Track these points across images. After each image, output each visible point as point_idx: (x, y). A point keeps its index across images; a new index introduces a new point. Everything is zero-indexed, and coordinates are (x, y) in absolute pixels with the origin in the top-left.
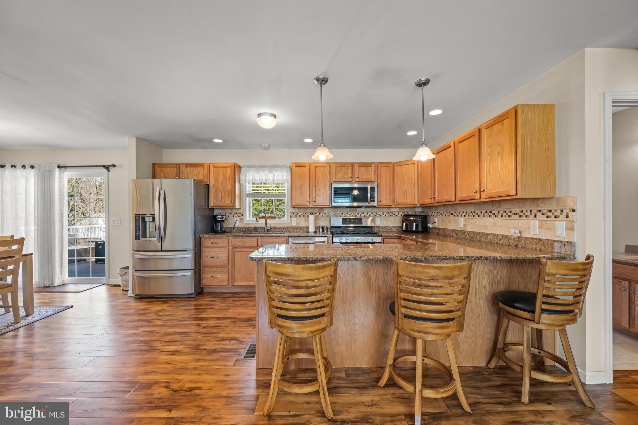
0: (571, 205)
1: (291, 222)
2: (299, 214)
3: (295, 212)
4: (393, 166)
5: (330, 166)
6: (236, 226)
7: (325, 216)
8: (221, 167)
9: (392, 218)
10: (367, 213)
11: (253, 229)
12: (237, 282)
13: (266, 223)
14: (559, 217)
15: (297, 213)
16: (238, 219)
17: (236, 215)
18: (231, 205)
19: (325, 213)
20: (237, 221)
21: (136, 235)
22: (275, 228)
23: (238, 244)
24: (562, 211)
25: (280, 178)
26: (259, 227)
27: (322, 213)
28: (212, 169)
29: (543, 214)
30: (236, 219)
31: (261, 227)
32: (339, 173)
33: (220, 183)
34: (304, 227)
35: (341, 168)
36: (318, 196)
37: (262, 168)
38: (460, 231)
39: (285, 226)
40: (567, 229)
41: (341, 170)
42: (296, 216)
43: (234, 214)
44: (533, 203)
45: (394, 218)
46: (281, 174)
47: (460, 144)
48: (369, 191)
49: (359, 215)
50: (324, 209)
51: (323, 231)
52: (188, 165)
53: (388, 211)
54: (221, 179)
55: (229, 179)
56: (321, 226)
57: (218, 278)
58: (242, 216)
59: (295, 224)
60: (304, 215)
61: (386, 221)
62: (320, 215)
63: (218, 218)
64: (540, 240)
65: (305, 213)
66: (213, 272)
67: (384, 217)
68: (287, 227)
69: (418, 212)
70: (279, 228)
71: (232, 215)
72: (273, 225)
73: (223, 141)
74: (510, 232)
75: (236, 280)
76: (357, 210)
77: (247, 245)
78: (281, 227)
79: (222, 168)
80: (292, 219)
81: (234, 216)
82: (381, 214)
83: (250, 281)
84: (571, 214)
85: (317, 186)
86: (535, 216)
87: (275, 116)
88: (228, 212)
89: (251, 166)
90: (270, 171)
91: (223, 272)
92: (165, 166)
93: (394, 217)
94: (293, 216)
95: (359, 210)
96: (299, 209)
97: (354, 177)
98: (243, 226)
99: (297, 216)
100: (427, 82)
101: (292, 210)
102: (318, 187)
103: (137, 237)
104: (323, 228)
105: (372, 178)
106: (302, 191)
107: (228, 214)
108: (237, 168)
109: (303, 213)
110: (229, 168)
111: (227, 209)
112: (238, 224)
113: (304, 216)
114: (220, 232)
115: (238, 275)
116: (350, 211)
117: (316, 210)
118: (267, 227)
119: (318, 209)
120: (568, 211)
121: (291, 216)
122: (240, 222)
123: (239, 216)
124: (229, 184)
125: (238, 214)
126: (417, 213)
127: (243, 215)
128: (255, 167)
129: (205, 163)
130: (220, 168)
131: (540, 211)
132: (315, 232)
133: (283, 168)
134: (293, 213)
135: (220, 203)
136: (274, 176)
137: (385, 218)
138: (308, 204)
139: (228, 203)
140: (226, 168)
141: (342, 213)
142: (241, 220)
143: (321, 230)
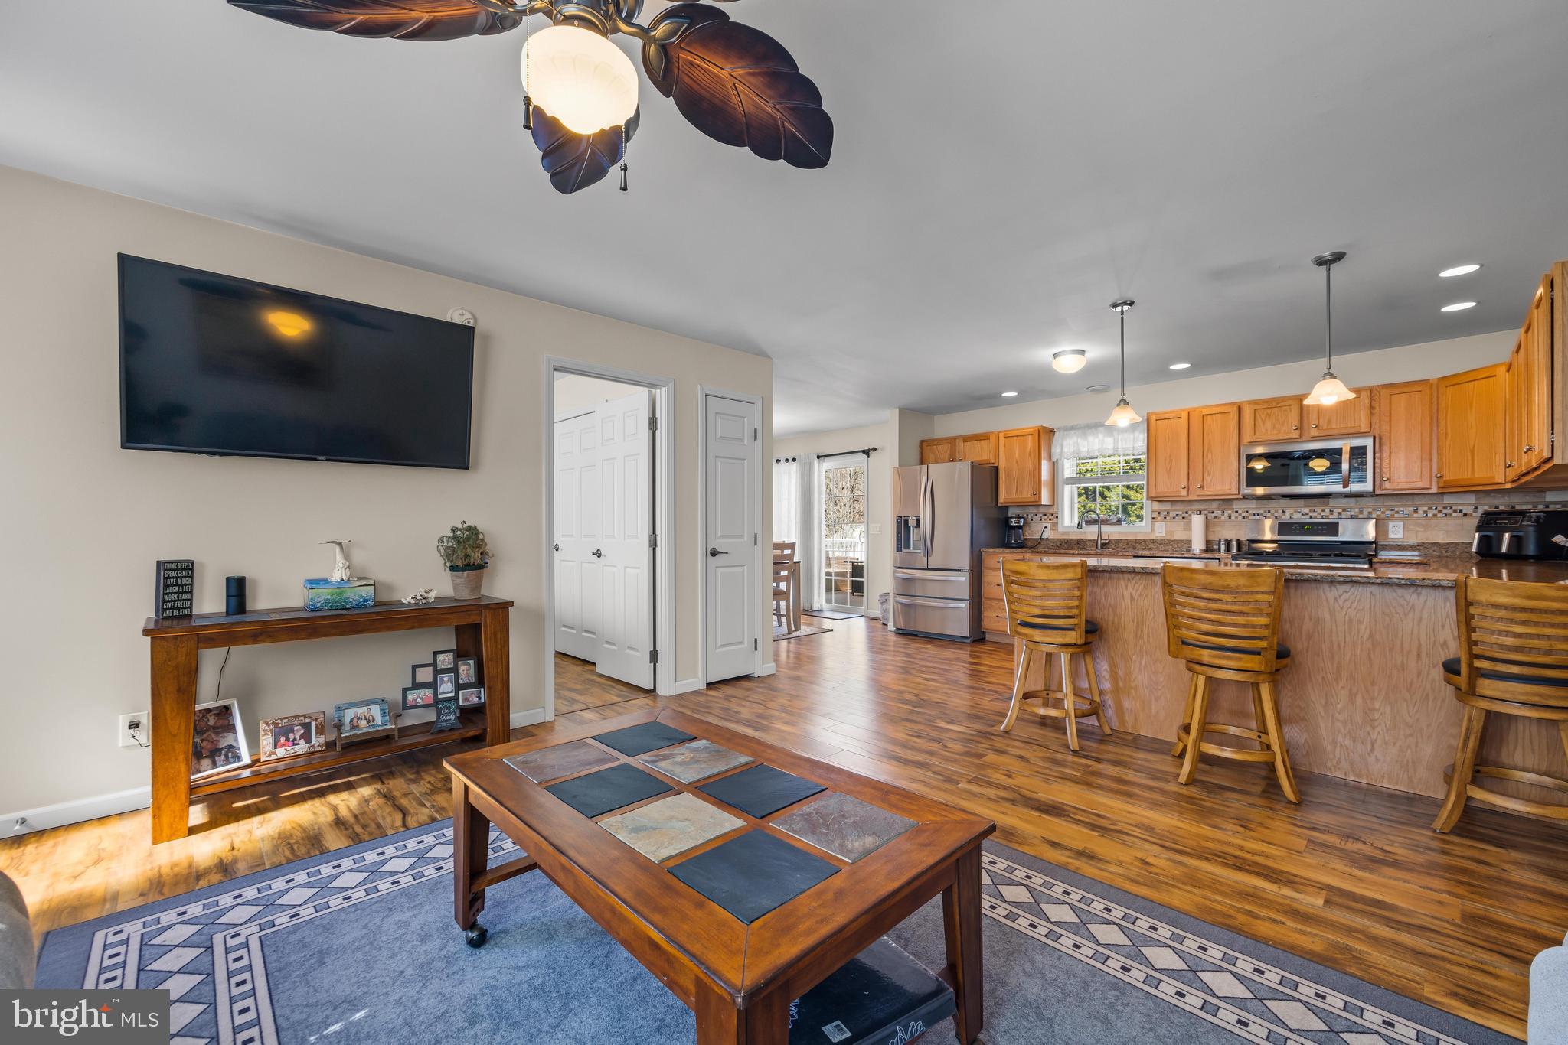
1: (1153, 530)
2: (1172, 514)
3: (1164, 511)
4: (1436, 387)
5: (1239, 409)
6: (1044, 536)
7: (1236, 517)
8: (1018, 436)
9: (1447, 523)
10: (1360, 510)
11: (1075, 542)
13: (1100, 533)
15: (1168, 513)
16: (1049, 525)
17: (1046, 517)
18: (1033, 500)
19: (1237, 512)
20: (1046, 527)
21: (897, 547)
22: (1118, 541)
25: (1129, 445)
26: (1085, 539)
27: (1230, 512)
28: (1002, 440)
30: (1044, 525)
31: (1089, 540)
32: (1264, 422)
33: (1015, 462)
34: (1182, 541)
35: (1269, 411)
36: (1209, 475)
37: (1093, 429)
39: (1140, 537)
41: (1268, 415)
42: (1165, 518)
43: (1041, 515)
45: (1459, 522)
46: (1132, 436)
48: (1346, 457)
49: (1335, 514)
50: (1235, 502)
51: (1228, 549)
52: (967, 439)
53: (1430, 503)
54: (1018, 456)
55: (1030, 455)
56: (1223, 540)
58: (1055, 519)
59: (1164, 535)
60: (1183, 515)
61: (1429, 528)
62: (1223, 515)
63: (1013, 522)
65: (1186, 513)
67: (1418, 519)
68: (1145, 541)
70: (1128, 542)
71: (1037, 518)
72: (1114, 537)
73: (1019, 394)
76: (1328, 503)
78: (1131, 540)
79: (1019, 438)
80: (1157, 524)
81: (1041, 520)
82: (1409, 511)
85: (1207, 456)
87: (1082, 352)
88: (1032, 513)
89: (1072, 428)
90: (1108, 434)
92: (936, 443)
93: (1457, 518)
94: (1159, 518)
96: (1172, 505)
97: (1306, 427)
98: (1057, 536)
99: (1168, 518)
100: (1338, 257)
101: (1157, 507)
102: (1210, 456)
103: (899, 550)
104: (1228, 543)
105: (1363, 425)
106: (1170, 468)
107: (1032, 515)
108: (1046, 435)
109: (1180, 513)
110: (1030, 436)
111: (1030, 508)
112: (1048, 534)
113: (1183, 518)
114: (1014, 546)
116: (1306, 506)
117: (1215, 505)
118: (1101, 539)
119: (1217, 502)
121: (1153, 518)
122: (1052, 529)
123: (1050, 520)
124: (1029, 465)
125: (1048, 515)
127: (1057, 517)
128: (1079, 429)
129: (992, 433)
130: (1015, 438)
132: (1206, 550)
134: (1159, 513)
135: (1014, 497)
136: (1116, 441)
137: (1423, 522)
138: (1186, 493)
139: (1027, 495)
140: (1025, 437)
141: (1283, 512)
142: (1055, 526)
143: (1223, 548)
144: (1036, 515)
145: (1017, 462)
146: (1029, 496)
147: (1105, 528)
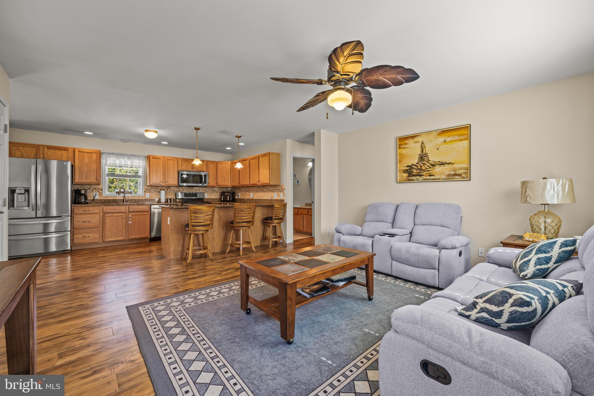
0: (284, 188)
1: (145, 195)
2: (152, 190)
3: (149, 189)
4: (216, 163)
5: (177, 160)
6: (96, 198)
7: (171, 192)
8: (87, 152)
9: (214, 194)
10: (200, 190)
11: (112, 201)
12: (108, 238)
13: (124, 197)
14: (281, 192)
16: (97, 194)
17: (95, 190)
18: (96, 182)
20: (96, 194)
22: (132, 200)
23: (108, 211)
25: (138, 164)
26: (117, 199)
27: (169, 190)
28: (77, 153)
29: (277, 191)
30: (95, 193)
31: (119, 199)
32: (184, 165)
33: (85, 164)
35: (185, 162)
36: (169, 178)
37: (122, 156)
38: (251, 199)
39: (140, 198)
40: (283, 196)
41: (185, 163)
43: (93, 189)
44: (275, 187)
46: (138, 161)
47: (252, 160)
48: (203, 177)
49: (195, 191)
50: (171, 187)
51: (171, 201)
52: (50, 148)
53: (212, 189)
54: (86, 161)
55: (94, 162)
56: (169, 199)
57: (89, 237)
58: (101, 191)
59: (149, 197)
60: (156, 191)
61: (211, 195)
63: (83, 192)
64: (276, 200)
66: (85, 233)
67: (210, 193)
68: (142, 199)
70: (135, 200)
71: (91, 190)
72: (130, 198)
73: (93, 134)
74: (269, 198)
75: (106, 237)
76: (193, 189)
77: (116, 211)
78: (137, 199)
80: (146, 193)
81: (93, 191)
82: (208, 191)
83: (119, 237)
85: (168, 173)
87: (156, 132)
88: (87, 188)
89: (112, 154)
90: (129, 159)
91: (94, 232)
92: (22, 145)
93: (216, 193)
94: (147, 191)
95: (195, 188)
96: (151, 187)
97: (193, 168)
98: (102, 198)
99: (150, 192)
101: (146, 188)
104: (171, 200)
105: (205, 170)
106: (157, 175)
108: (100, 154)
109: (154, 190)
110: (95, 154)
111: (86, 185)
112: (97, 197)
114: (84, 203)
115: (108, 233)
116: (189, 189)
117: (165, 188)
118: (126, 199)
119: (166, 187)
120: (283, 190)
121: (145, 192)
122: (99, 195)
123: (98, 191)
124: (93, 166)
125: (97, 189)
126: (229, 191)
128: (115, 155)
130: (86, 153)
132: (166, 202)
133: (140, 157)
135: (84, 181)
136: (132, 162)
137: (210, 194)
138: (161, 183)
139: (93, 180)
140: (92, 154)
141: (183, 190)
142: (101, 194)
143: (169, 201)
145: (86, 164)
147: (126, 195)
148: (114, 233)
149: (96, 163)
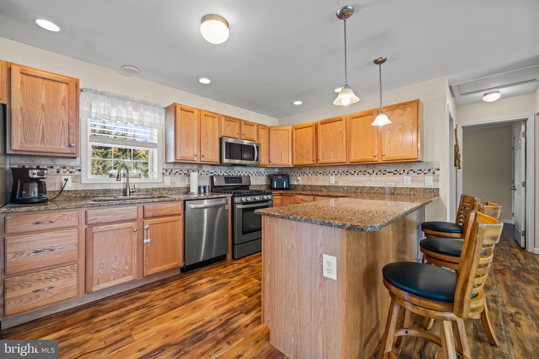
0: (437, 167)
1: (163, 181)
2: (174, 171)
3: (169, 169)
4: (269, 129)
5: (219, 117)
6: (66, 189)
7: (204, 174)
8: (44, 78)
9: (260, 178)
10: (242, 172)
11: (102, 192)
12: (98, 283)
13: (127, 184)
14: (427, 173)
15: (172, 170)
16: (70, 178)
17: (65, 170)
18: (69, 151)
19: (204, 171)
20: (66, 180)
22: (140, 189)
23: (100, 219)
24: (429, 170)
25: (152, 121)
26: (113, 190)
27: (201, 171)
28: (17, 76)
29: (414, 172)
30: (63, 177)
31: (116, 190)
32: (227, 127)
34: (180, 188)
35: (229, 122)
36: (207, 150)
37: (123, 101)
38: (332, 186)
39: (155, 186)
40: (434, 181)
41: (229, 125)
42: (170, 174)
43: (59, 168)
44: (406, 165)
45: (262, 177)
46: (153, 115)
48: (256, 149)
49: (236, 174)
50: (203, 166)
51: (205, 191)
54: (43, 99)
55: (63, 104)
56: (202, 186)
57: (52, 290)
58: (77, 173)
59: (169, 184)
60: (180, 172)
61: (256, 179)
63: (34, 174)
64: (414, 188)
65: (182, 171)
66: (40, 280)
67: (257, 176)
68: (159, 189)
69: (276, 172)
70: (147, 190)
71: (55, 170)
72: (138, 186)
74: (386, 184)
75: (95, 281)
76: (234, 169)
77: (118, 218)
78: (149, 189)
80: (165, 178)
81: (58, 172)
82: (252, 173)
83: (125, 275)
84: (436, 172)
86: (408, 174)
89: (102, 93)
90: (135, 109)
91: (65, 274)
94: (166, 174)
96: (174, 166)
97: (240, 134)
98: (80, 187)
99: (172, 174)
101: (166, 166)
102: (207, 139)
104: (204, 188)
105: (255, 137)
106: (188, 142)
107: (46, 167)
109: (178, 171)
110: (64, 85)
112: (69, 186)
113: (180, 174)
114: (36, 200)
115: (100, 271)
118: (130, 190)
119: (197, 166)
120: (434, 170)
121: (163, 174)
122: (73, 181)
123: (71, 172)
124: (62, 113)
125: (68, 168)
127: (80, 170)
130: (41, 80)
131: (412, 170)
133: (156, 108)
134: (166, 170)
135: (38, 146)
136: (142, 115)
138: (195, 158)
139: (62, 148)
141: (221, 172)
142: (77, 179)
143: (202, 190)
144: (52, 167)
145: (43, 107)
146: (63, 146)
147: (131, 180)
148: (112, 268)
149: (67, 106)
